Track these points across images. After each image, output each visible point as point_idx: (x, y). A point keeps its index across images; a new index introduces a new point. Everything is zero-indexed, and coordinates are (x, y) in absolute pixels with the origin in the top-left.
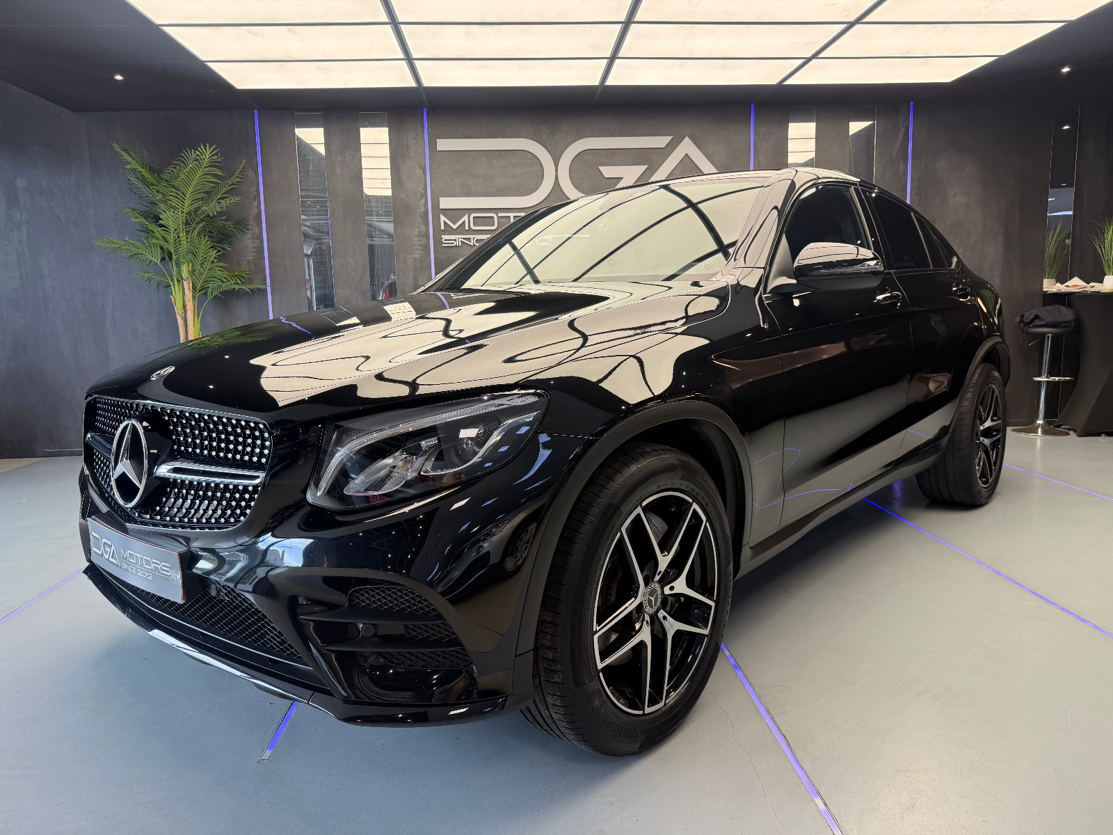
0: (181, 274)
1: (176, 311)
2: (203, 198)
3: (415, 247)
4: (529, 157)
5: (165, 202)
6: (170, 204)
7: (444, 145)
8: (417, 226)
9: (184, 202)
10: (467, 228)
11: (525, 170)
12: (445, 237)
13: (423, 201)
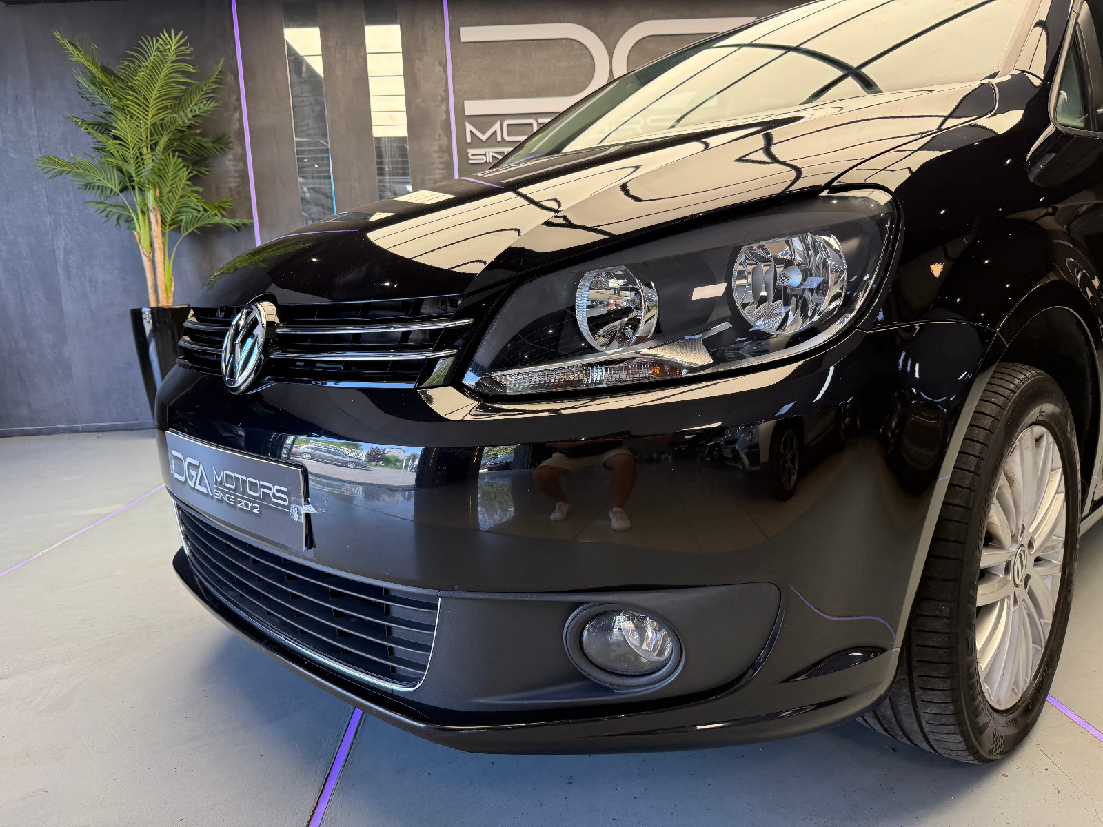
0: (146, 204)
1: (142, 251)
2: (171, 105)
3: (435, 166)
4: (576, 47)
5: (122, 109)
6: (129, 112)
7: (470, 34)
8: (437, 137)
9: (147, 111)
10: (499, 139)
11: (572, 64)
12: (471, 151)
13: (444, 107)
